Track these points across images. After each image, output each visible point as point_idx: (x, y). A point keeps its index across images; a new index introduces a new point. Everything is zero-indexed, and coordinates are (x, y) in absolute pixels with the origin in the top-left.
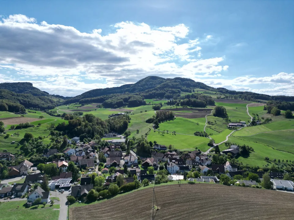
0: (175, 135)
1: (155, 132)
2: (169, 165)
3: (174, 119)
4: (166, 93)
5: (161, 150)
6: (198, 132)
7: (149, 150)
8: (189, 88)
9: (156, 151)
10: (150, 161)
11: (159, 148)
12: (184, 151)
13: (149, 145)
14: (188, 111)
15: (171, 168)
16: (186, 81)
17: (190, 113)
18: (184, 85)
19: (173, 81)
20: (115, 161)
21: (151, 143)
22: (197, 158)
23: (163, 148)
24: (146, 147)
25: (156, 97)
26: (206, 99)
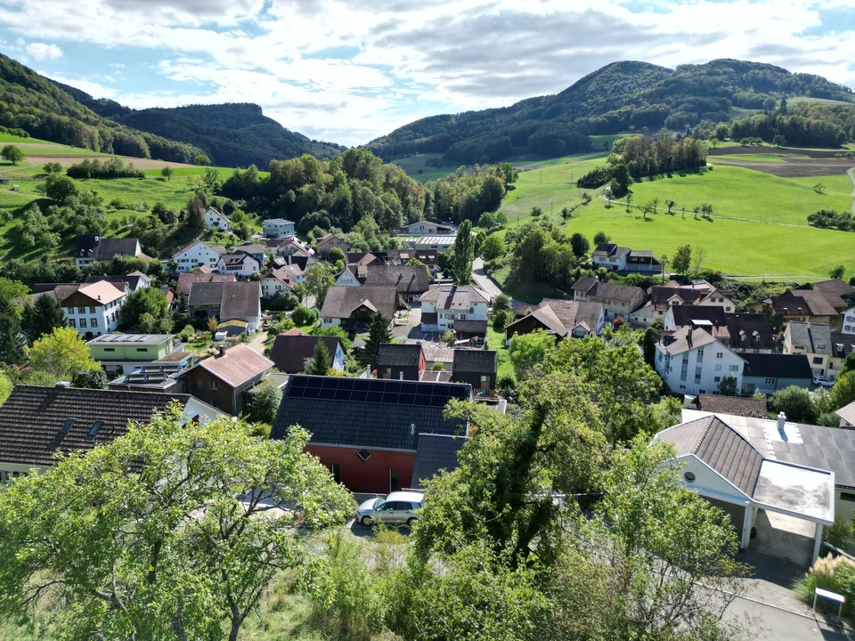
0: (711, 220)
1: (608, 207)
2: (669, 340)
3: (705, 171)
4: (672, 111)
5: (630, 272)
6: (830, 215)
7: (564, 270)
8: (767, 93)
9: (602, 276)
10: (554, 317)
11: (621, 262)
12: (764, 284)
13: (568, 247)
14: (765, 157)
15: (685, 362)
16: (757, 71)
17: (776, 161)
18: (744, 85)
19: (704, 71)
20: (367, 303)
21: (579, 244)
22: (849, 318)
23: (640, 267)
24: (549, 256)
25: (632, 127)
26: (843, 117)
